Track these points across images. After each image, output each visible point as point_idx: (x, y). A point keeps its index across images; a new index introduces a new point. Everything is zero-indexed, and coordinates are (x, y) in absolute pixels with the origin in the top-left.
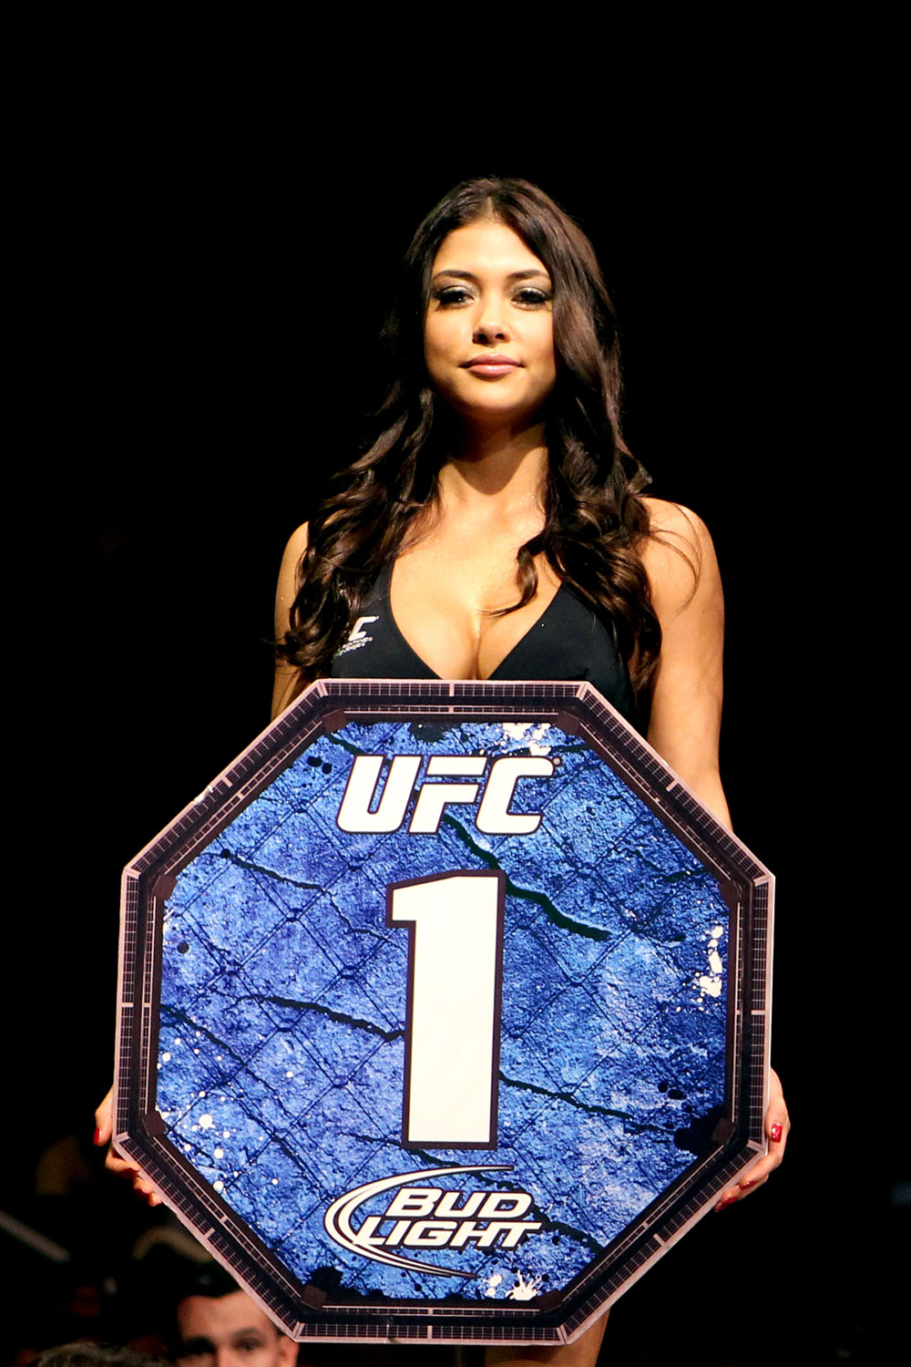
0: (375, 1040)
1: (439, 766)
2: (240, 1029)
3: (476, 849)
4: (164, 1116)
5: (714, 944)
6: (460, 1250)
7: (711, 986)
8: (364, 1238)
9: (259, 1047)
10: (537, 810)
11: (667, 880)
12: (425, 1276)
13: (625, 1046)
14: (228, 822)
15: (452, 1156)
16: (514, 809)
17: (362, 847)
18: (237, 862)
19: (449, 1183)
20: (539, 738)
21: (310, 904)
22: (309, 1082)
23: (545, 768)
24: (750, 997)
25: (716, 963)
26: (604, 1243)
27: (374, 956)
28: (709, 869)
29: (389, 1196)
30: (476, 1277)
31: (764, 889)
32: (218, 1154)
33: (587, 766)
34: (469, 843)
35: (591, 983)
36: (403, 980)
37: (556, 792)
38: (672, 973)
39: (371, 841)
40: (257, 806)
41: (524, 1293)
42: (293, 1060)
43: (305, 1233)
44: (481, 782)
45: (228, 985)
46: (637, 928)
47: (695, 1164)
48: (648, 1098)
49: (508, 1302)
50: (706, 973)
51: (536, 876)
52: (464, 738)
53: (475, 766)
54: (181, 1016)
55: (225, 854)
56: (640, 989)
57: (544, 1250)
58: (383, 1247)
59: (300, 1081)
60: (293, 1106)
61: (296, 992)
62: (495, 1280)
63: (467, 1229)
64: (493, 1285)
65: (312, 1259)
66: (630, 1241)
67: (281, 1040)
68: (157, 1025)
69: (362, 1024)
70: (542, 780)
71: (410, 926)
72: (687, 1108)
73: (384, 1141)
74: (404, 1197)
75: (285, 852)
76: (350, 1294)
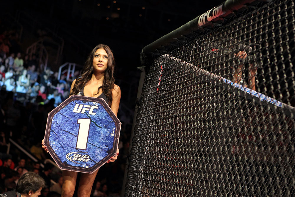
0: (74, 136)
1: (85, 106)
2: (59, 133)
3: (88, 116)
4: (50, 142)
5: (114, 130)
6: (81, 161)
7: (113, 135)
8: (70, 159)
9: (61, 135)
10: (96, 112)
11: (109, 122)
12: (76, 164)
13: (102, 140)
14: (61, 110)
15: (81, 150)
16: (93, 112)
17: (75, 114)
18: (61, 114)
19: (80, 153)
20: (97, 104)
21: (69, 120)
22: (66, 140)
23: (97, 108)
24: (117, 136)
25: (114, 132)
26: (97, 162)
27: (75, 127)
28: (114, 121)
29: (74, 154)
30: (82, 165)
31: (120, 125)
32: (55, 147)
33: (102, 108)
34: (87, 115)
35: (99, 133)
36: (78, 130)
37: (98, 111)
38: (108, 133)
39: (77, 114)
40: (64, 108)
41: (87, 167)
42: (65, 137)
43: (63, 157)
44: (90, 108)
45: (59, 128)
46: (105, 127)
47: (108, 155)
48: (104, 147)
49: (85, 168)
50: (112, 133)
51: (95, 120)
52: (88, 103)
53: (89, 106)
54: (53, 131)
55: (60, 113)
56: (104, 134)
57: (90, 162)
58: (72, 160)
59: (65, 140)
60: (64, 143)
61: (66, 130)
62: (84, 165)
63: (82, 159)
64: (84, 166)
65: (64, 160)
66: (100, 163)
67: (64, 135)
68: (50, 132)
69: (73, 134)
70: (96, 109)
71: (80, 124)
72: (108, 148)
73: (74, 148)
74: (75, 154)
75: (67, 114)
76: (68, 165)
